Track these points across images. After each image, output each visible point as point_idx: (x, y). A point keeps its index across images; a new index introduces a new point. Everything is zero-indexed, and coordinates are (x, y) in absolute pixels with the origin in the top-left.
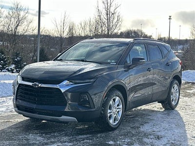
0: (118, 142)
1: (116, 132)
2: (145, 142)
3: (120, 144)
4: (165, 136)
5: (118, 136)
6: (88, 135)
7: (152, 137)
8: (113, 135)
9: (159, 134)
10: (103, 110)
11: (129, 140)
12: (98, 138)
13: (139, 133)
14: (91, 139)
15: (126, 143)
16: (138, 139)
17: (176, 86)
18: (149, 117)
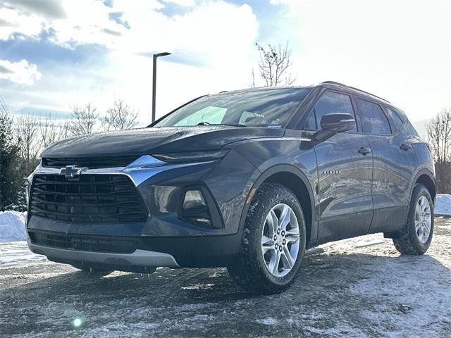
0: (291, 321)
1: (286, 296)
2: (368, 320)
3: (294, 324)
4: (419, 307)
5: (289, 304)
6: (208, 305)
7: (384, 307)
8: (276, 303)
9: (402, 300)
10: (247, 236)
11: (320, 316)
12: (233, 310)
13: (347, 298)
14: (214, 314)
15: (313, 322)
16: (346, 312)
17: (424, 199)
18: (368, 267)
